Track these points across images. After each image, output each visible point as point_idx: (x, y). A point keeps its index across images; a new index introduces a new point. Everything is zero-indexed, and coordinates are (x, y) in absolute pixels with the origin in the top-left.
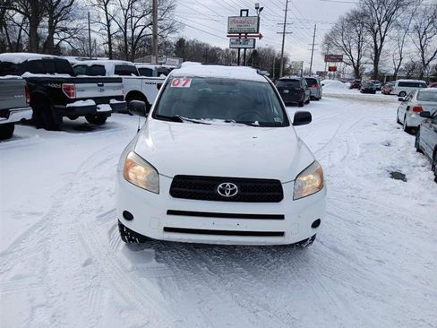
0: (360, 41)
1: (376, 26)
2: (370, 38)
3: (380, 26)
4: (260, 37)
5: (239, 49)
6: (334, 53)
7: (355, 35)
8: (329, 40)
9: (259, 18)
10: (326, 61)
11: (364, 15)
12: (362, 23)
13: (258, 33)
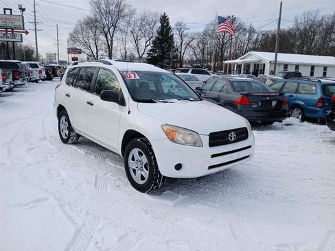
0: (96, 40)
1: (106, 30)
2: (102, 38)
3: (109, 29)
4: (27, 33)
5: (8, 42)
6: (78, 48)
7: (92, 34)
8: (73, 37)
9: (23, 17)
10: (69, 53)
11: (96, 21)
12: (96, 26)
13: (24, 29)
